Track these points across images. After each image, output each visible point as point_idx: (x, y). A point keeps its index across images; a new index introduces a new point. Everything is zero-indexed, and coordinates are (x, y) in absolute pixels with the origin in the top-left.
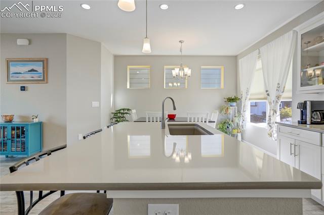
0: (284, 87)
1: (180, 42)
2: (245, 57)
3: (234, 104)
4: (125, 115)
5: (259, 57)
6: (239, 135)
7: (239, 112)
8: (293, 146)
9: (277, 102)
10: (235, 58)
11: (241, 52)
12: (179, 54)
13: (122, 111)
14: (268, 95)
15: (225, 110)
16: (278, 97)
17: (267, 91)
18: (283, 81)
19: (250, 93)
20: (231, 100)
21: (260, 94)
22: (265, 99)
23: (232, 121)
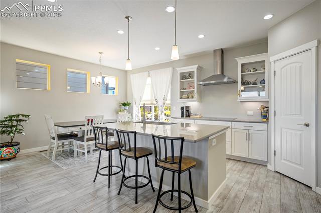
0: (167, 98)
1: (101, 53)
3: (127, 108)
4: (22, 123)
5: (149, 76)
9: (163, 107)
12: (99, 63)
13: (20, 118)
14: (157, 102)
17: (156, 100)
18: (166, 95)
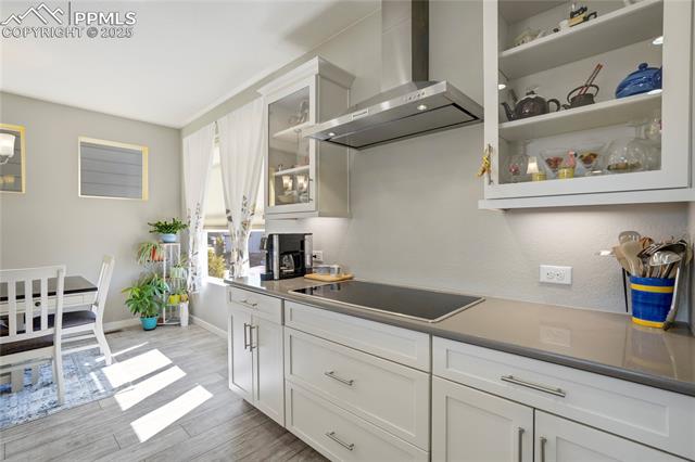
0: (254, 205)
2: (195, 134)
5: (217, 141)
6: (184, 307)
7: (184, 254)
8: (248, 329)
9: (243, 235)
10: (178, 133)
11: (189, 121)
14: (230, 219)
15: (148, 253)
16: (245, 224)
17: (228, 211)
18: (250, 193)
19: (203, 215)
20: (164, 228)
21: (218, 216)
22: (226, 227)
23: (168, 277)
